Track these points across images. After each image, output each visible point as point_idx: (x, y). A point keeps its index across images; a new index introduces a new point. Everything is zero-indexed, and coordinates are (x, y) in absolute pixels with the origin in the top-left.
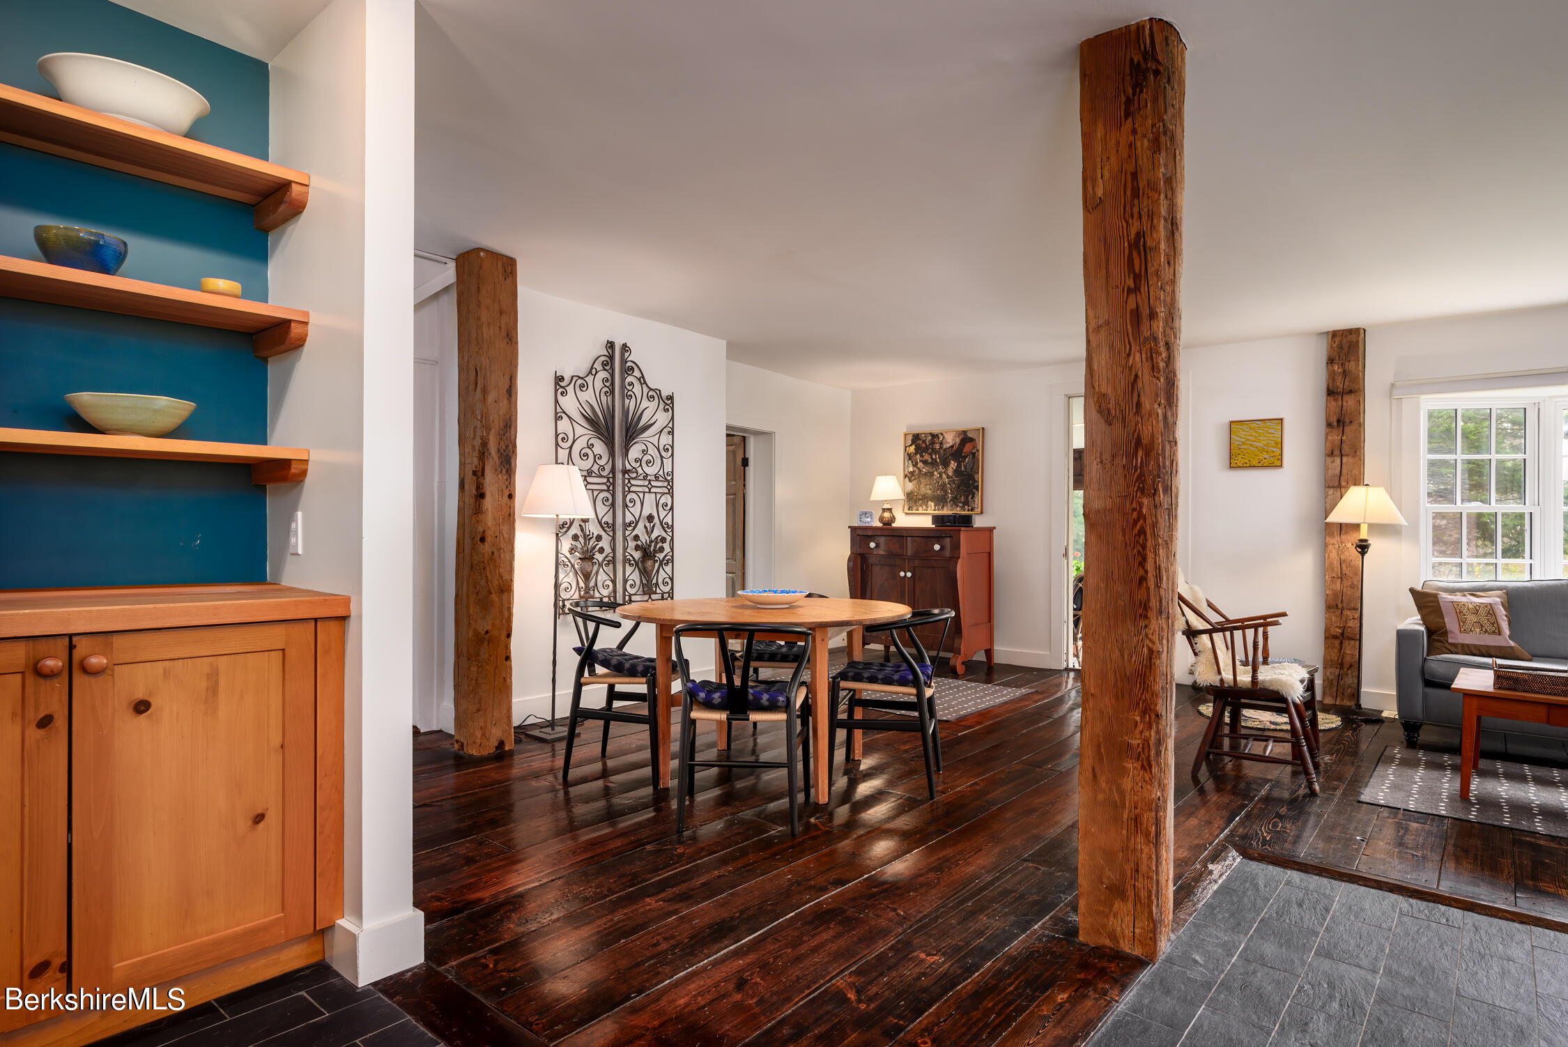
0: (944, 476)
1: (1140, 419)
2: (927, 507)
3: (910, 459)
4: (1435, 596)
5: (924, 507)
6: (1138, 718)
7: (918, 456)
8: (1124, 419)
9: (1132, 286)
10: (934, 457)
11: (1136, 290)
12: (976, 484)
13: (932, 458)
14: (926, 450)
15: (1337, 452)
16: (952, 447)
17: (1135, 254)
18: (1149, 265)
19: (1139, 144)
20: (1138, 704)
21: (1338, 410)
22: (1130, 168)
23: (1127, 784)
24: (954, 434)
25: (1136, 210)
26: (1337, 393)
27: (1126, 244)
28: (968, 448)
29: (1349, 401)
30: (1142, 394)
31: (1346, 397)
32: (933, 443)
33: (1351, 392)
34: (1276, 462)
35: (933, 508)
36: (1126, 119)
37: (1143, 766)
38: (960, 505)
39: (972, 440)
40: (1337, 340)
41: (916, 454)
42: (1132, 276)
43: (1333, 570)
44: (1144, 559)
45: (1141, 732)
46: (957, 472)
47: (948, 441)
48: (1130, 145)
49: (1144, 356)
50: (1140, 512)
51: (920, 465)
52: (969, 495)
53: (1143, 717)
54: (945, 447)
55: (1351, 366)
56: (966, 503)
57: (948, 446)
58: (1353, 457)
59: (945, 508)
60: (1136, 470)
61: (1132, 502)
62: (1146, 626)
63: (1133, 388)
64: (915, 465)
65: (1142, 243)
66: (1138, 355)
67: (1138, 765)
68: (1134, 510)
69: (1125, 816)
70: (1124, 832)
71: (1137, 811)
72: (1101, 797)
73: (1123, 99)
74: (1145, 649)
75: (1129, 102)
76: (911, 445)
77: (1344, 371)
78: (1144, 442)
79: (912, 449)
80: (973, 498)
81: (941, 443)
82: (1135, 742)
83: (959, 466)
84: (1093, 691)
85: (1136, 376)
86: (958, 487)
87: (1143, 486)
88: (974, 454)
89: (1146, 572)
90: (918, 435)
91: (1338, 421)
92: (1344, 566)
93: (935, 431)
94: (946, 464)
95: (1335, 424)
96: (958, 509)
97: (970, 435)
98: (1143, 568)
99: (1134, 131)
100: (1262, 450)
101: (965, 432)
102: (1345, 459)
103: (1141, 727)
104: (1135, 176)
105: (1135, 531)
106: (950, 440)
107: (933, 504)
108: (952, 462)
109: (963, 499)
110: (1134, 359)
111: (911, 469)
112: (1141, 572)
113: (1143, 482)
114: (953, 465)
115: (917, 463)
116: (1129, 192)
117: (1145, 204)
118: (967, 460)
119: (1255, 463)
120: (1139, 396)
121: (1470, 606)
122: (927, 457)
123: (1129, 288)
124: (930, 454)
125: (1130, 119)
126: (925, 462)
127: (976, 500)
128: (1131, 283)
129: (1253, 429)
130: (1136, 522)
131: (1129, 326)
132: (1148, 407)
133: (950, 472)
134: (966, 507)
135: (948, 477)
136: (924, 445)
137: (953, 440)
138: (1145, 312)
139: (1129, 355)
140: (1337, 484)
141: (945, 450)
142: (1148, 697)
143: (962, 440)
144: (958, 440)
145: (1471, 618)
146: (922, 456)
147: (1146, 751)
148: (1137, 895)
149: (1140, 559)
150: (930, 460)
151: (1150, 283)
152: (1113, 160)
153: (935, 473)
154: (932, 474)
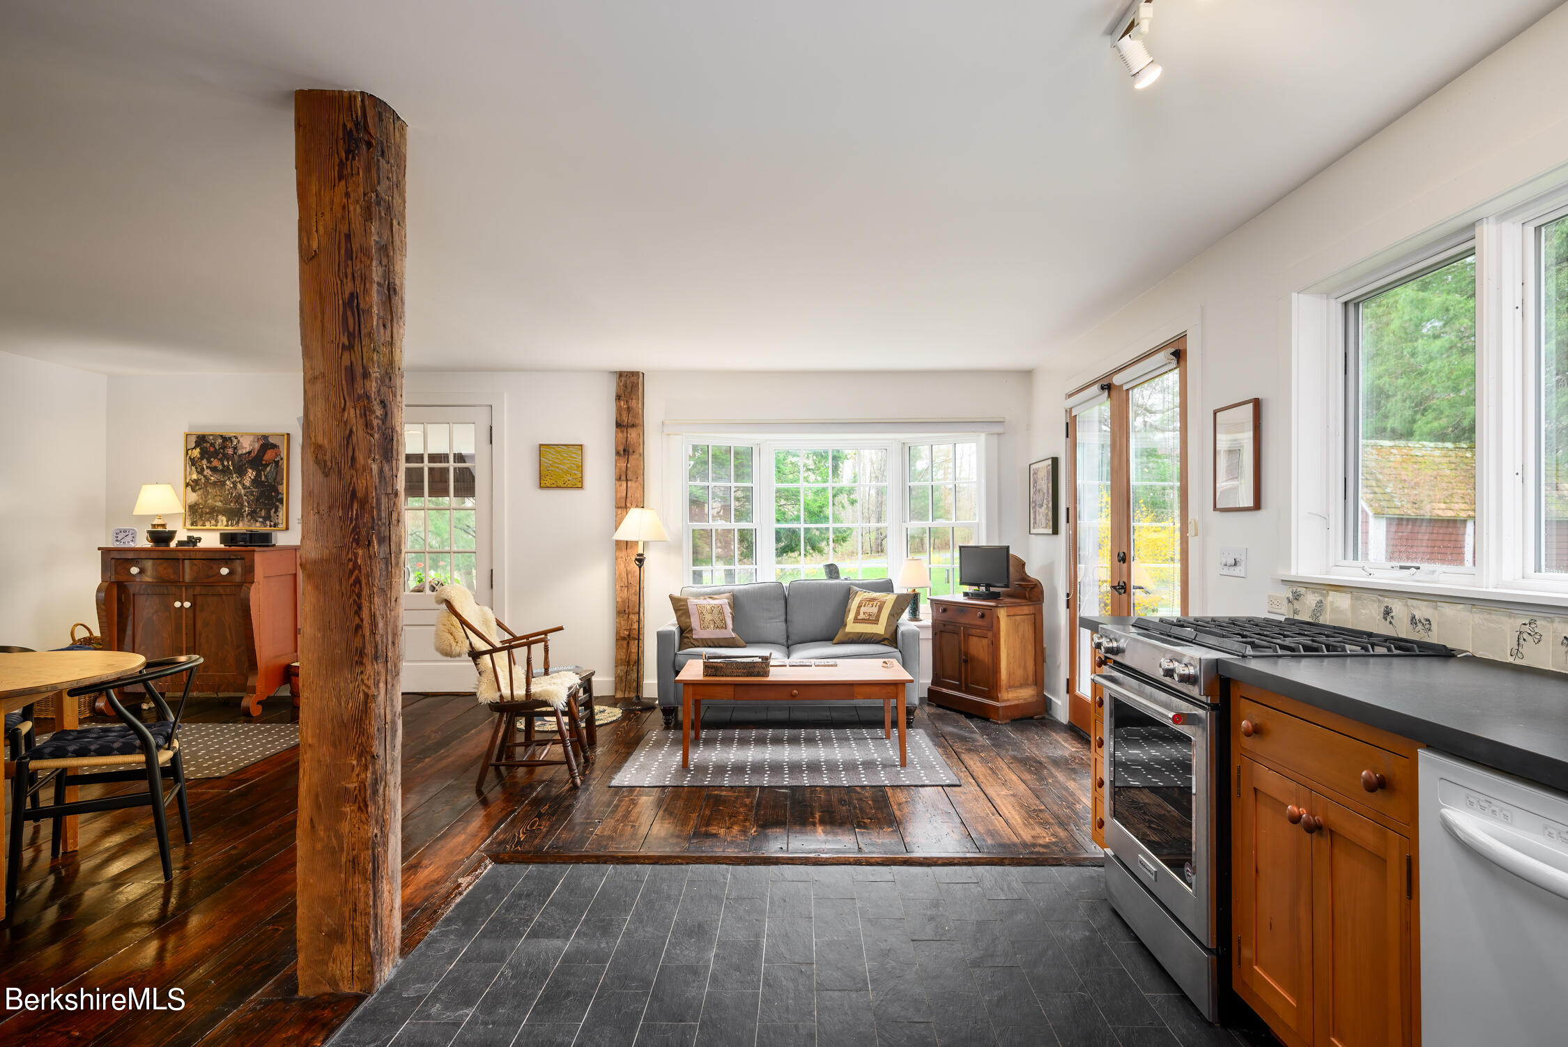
0: (239, 486)
1: (354, 473)
2: (217, 521)
3: (193, 465)
4: (686, 600)
5: (213, 522)
6: (355, 762)
7: (205, 462)
8: (340, 472)
9: (347, 343)
10: (226, 463)
11: (349, 348)
12: (280, 496)
13: (223, 464)
14: (215, 454)
15: (623, 478)
16: (249, 453)
17: (349, 313)
18: (362, 326)
19: (352, 208)
20: (355, 748)
21: (624, 441)
22: (344, 229)
23: (345, 827)
24: (252, 438)
25: (349, 271)
26: (624, 426)
27: (341, 302)
28: (269, 455)
29: (633, 433)
30: (356, 449)
31: (629, 430)
32: (224, 447)
33: (633, 426)
34: (578, 484)
35: (225, 523)
36: (340, 180)
37: (360, 808)
38: (261, 520)
39: (274, 446)
40: (623, 379)
41: (202, 458)
42: (346, 334)
43: (621, 580)
44: (360, 607)
45: (358, 775)
46: (255, 482)
47: (244, 445)
48: (344, 207)
49: (358, 412)
50: (356, 562)
51: (207, 472)
52: (271, 509)
53: (359, 760)
54: (240, 452)
55: (633, 403)
56: (268, 518)
57: (244, 451)
58: (636, 482)
59: (241, 524)
60: (351, 522)
61: (348, 552)
62: (362, 672)
63: (348, 443)
64: (201, 472)
65: (355, 304)
66: (352, 411)
67: (355, 808)
68: (350, 560)
69: (343, 860)
70: (343, 876)
71: (355, 853)
72: (319, 846)
73: (337, 161)
74: (361, 695)
75: (342, 165)
76: (195, 448)
77: (628, 408)
78: (359, 495)
79: (196, 453)
80: (276, 512)
81: (235, 448)
82: (352, 786)
83: (258, 475)
84: (310, 741)
85: (351, 431)
86: (257, 500)
87: (359, 538)
88: (277, 463)
89: (362, 620)
90: (204, 436)
91: (624, 450)
92: (629, 576)
93: (227, 432)
94: (241, 472)
95: (622, 452)
96: (258, 524)
97: (272, 440)
98: (359, 616)
99: (347, 195)
100: (567, 472)
101: (265, 437)
102: (629, 483)
103: (357, 770)
104: (348, 237)
105: (351, 581)
106: (247, 445)
107: (224, 519)
108: (250, 471)
109: (263, 513)
110: (349, 414)
111: (195, 476)
112: (357, 620)
113: (358, 534)
114: (251, 474)
115: (203, 470)
116: (343, 252)
117: (358, 267)
118: (268, 469)
119: (560, 484)
120: (354, 450)
121: (708, 607)
122: (216, 463)
123: (343, 345)
124: (221, 460)
125: (343, 182)
126: (214, 470)
127: (280, 514)
128: (345, 340)
129: (558, 452)
130: (351, 572)
131: (344, 382)
132: (362, 462)
133: (247, 482)
134: (268, 523)
135: (244, 487)
136: (212, 449)
137: (250, 445)
138: (359, 371)
139: (344, 410)
140: (624, 505)
141: (240, 456)
142: (364, 741)
143: (262, 446)
144: (257, 446)
145: (708, 617)
146: (209, 462)
147: (362, 792)
148: (355, 934)
149: (356, 608)
150: (221, 467)
151: (363, 343)
152: (328, 217)
153: (228, 482)
154: (223, 484)
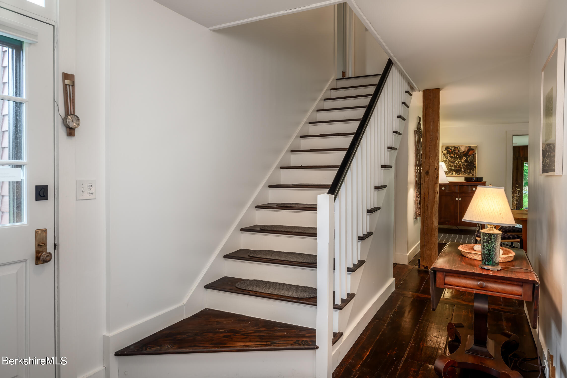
0: (460, 162)
2: (452, 173)
3: (444, 156)
7: (448, 155)
10: (455, 155)
12: (474, 166)
13: (454, 155)
14: (452, 152)
16: (464, 152)
24: (465, 147)
28: (471, 152)
32: (455, 150)
35: (455, 174)
38: (468, 173)
39: (472, 149)
41: (447, 154)
46: (466, 161)
47: (462, 150)
51: (449, 158)
52: (471, 170)
54: (460, 152)
56: (470, 172)
57: (462, 151)
59: (460, 174)
64: (447, 158)
76: (445, 151)
79: (445, 152)
80: (473, 171)
81: (459, 150)
83: (467, 159)
86: (467, 166)
88: (474, 155)
90: (448, 147)
93: (456, 145)
94: (461, 158)
96: (467, 174)
97: (472, 148)
101: (470, 147)
106: (463, 149)
107: (455, 173)
108: (464, 157)
109: (468, 171)
111: (445, 159)
114: (464, 158)
115: (447, 157)
118: (470, 157)
122: (452, 155)
124: (454, 154)
126: (451, 157)
127: (475, 171)
133: (463, 161)
134: (470, 174)
135: (462, 163)
136: (451, 151)
137: (464, 149)
141: (460, 153)
143: (468, 149)
144: (466, 149)
146: (450, 155)
150: (454, 156)
153: (456, 161)
154: (455, 162)
